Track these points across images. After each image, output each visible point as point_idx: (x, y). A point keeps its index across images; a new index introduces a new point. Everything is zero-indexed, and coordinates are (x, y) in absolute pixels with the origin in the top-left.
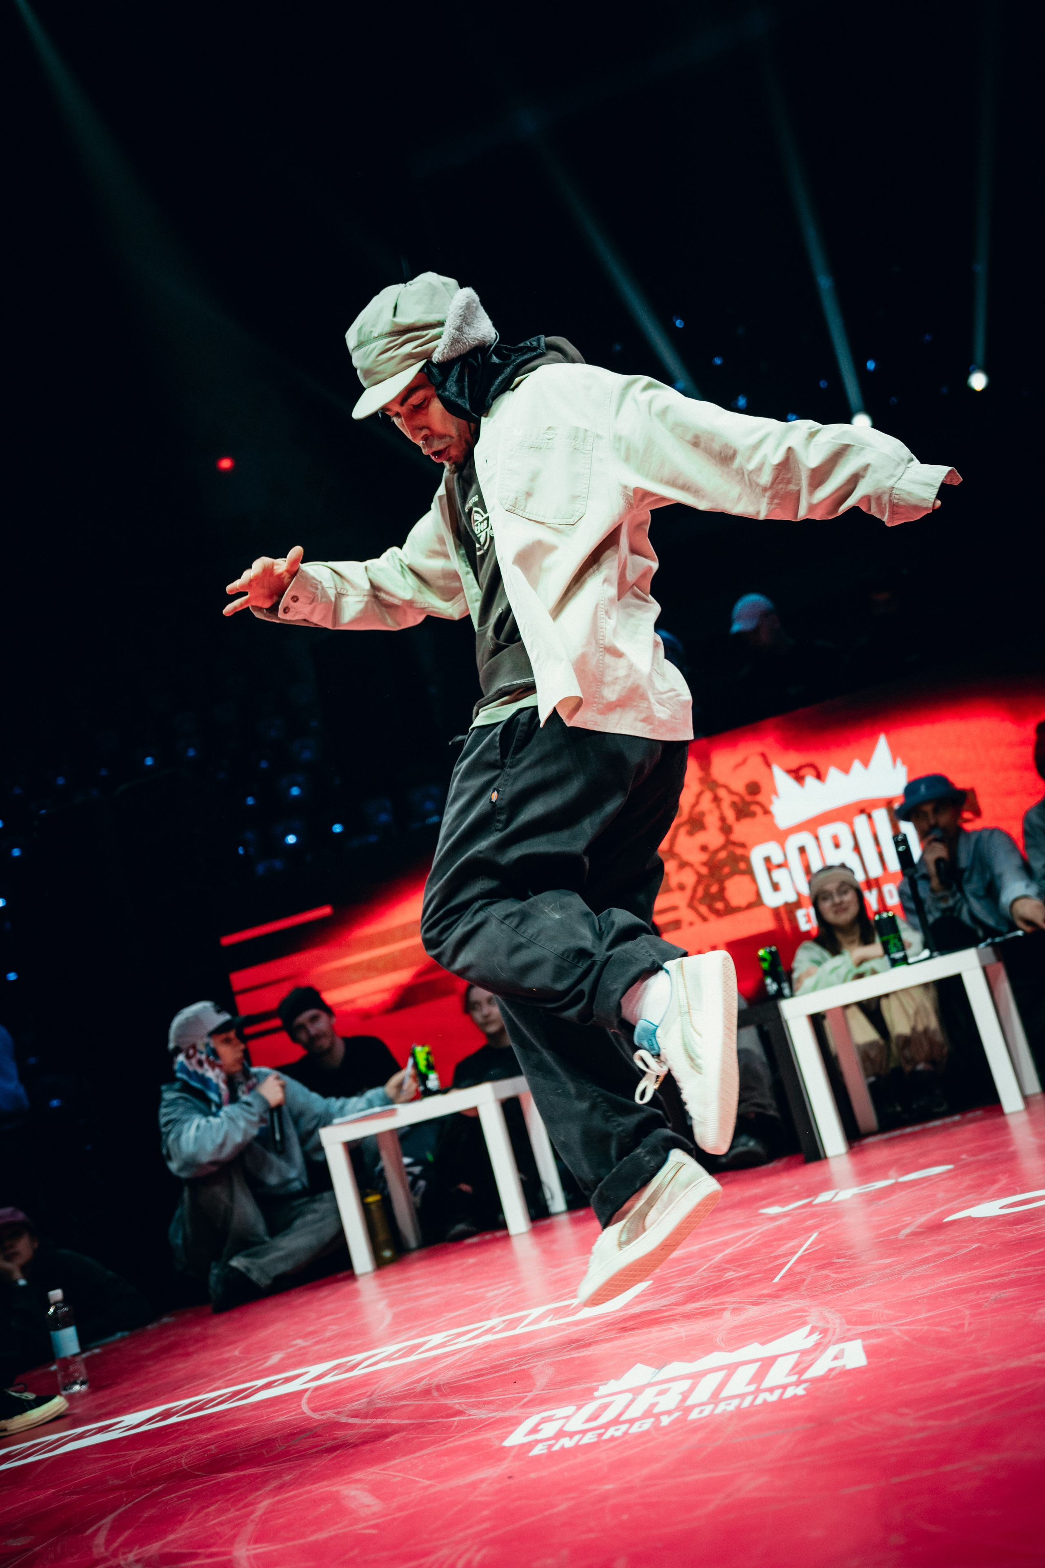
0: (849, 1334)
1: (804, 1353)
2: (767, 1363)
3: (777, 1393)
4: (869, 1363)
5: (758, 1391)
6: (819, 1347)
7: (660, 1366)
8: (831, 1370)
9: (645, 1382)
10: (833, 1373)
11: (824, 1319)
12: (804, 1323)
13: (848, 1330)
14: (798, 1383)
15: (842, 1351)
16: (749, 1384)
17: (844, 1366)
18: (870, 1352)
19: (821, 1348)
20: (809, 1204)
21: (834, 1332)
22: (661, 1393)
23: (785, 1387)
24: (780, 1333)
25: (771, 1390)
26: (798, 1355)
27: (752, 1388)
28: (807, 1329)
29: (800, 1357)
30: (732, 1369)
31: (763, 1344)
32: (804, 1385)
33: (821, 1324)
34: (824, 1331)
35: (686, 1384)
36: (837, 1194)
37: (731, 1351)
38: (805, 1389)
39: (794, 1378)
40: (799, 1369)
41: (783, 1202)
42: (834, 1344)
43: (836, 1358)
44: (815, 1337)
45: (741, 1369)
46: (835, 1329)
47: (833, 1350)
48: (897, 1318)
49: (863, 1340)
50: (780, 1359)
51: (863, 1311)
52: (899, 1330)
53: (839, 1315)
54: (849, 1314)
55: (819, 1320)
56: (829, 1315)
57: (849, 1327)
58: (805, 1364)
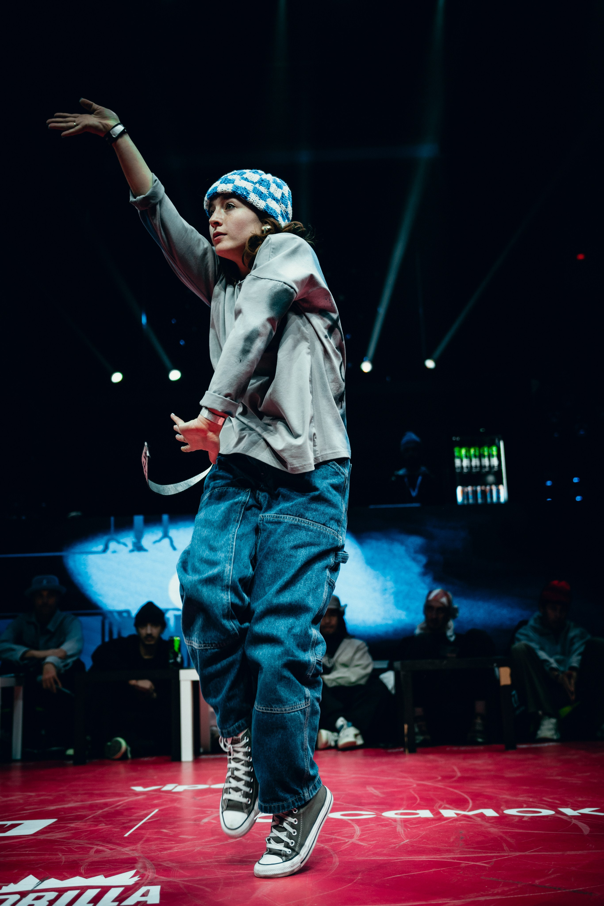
0: (155, 881)
1: (127, 887)
2: (105, 890)
7: (42, 879)
9: (30, 888)
11: (145, 868)
12: (132, 868)
13: (155, 878)
15: (148, 891)
16: (90, 902)
17: (146, 901)
18: (163, 895)
19: (138, 886)
20: (159, 790)
21: (148, 877)
22: (38, 898)
24: (118, 871)
26: (123, 888)
28: (133, 872)
29: (123, 890)
31: (106, 877)
33: (142, 871)
34: (142, 876)
35: (54, 895)
36: (176, 787)
37: (86, 878)
40: (121, 898)
41: (145, 786)
42: (146, 885)
43: (143, 895)
44: (136, 879)
45: (89, 891)
46: (149, 875)
47: (143, 889)
48: (184, 876)
49: (162, 886)
50: (113, 889)
51: (167, 867)
52: (183, 884)
53: (153, 867)
54: (159, 867)
55: (142, 868)
56: (148, 865)
57: (156, 876)
58: (124, 896)
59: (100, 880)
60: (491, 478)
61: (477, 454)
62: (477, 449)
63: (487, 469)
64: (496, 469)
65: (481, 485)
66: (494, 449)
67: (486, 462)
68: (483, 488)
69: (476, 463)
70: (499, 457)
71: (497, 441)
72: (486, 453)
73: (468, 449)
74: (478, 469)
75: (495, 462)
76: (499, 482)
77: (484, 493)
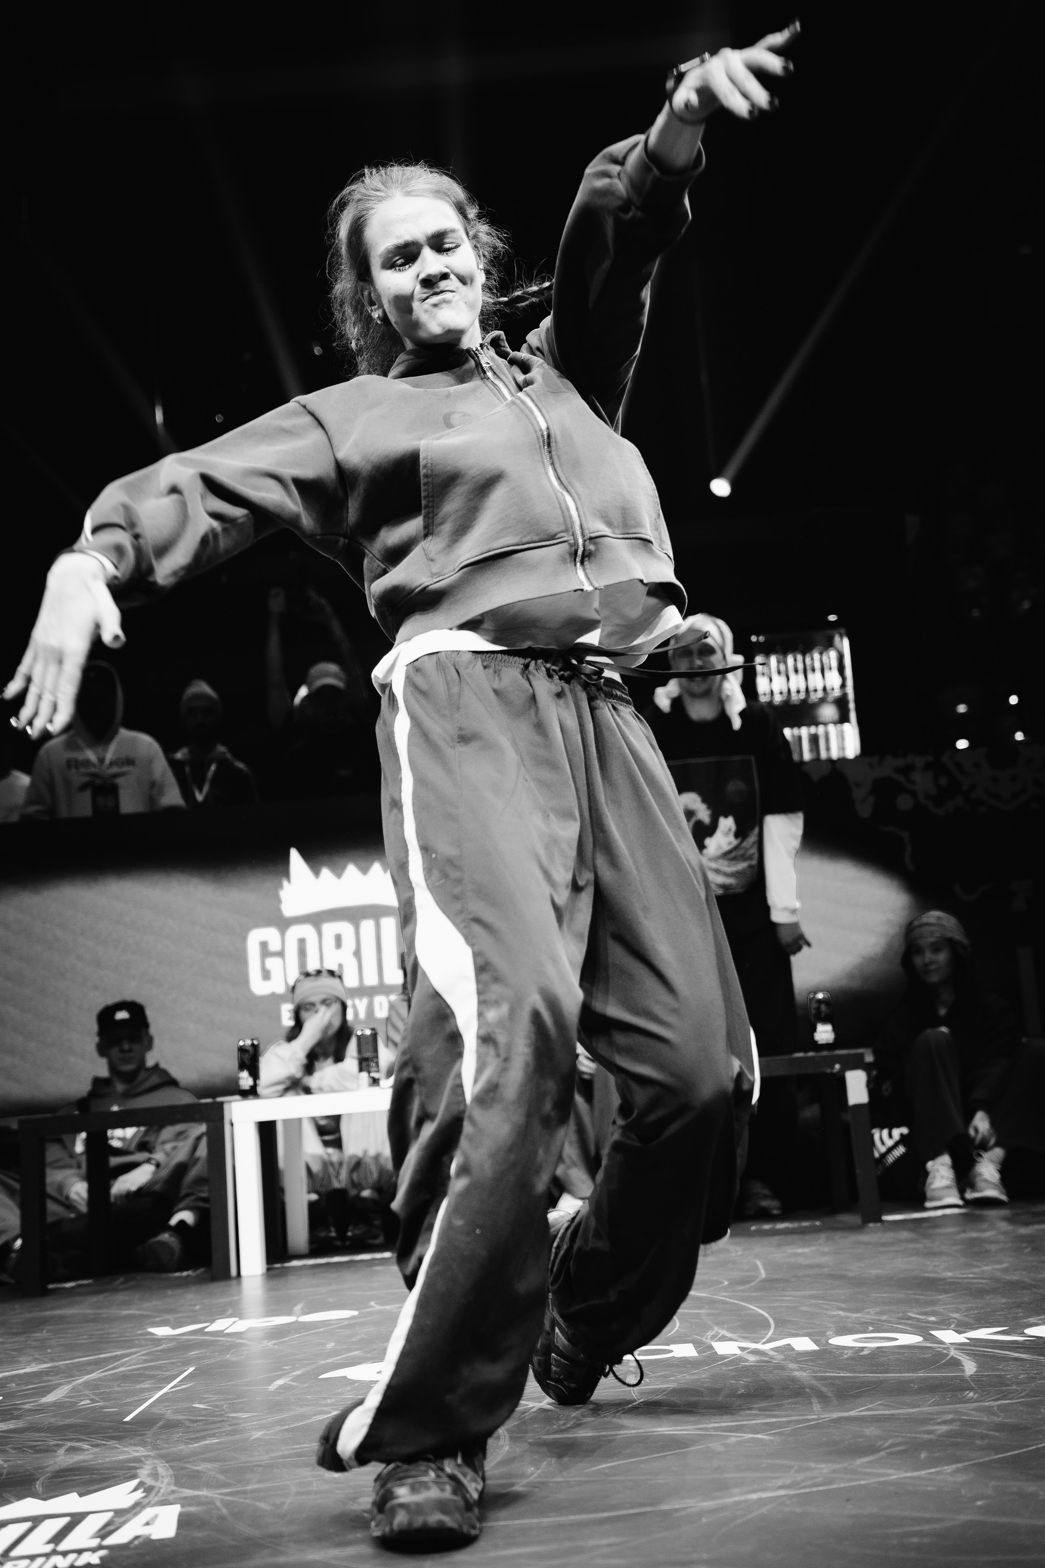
0: (171, 1497)
1: (119, 1513)
2: (76, 1519)
3: (71, 1557)
4: (177, 1534)
5: (54, 1552)
6: (137, 1507)
8: (137, 1538)
10: (136, 1542)
11: (155, 1475)
12: (133, 1477)
13: (173, 1492)
14: (94, 1550)
15: (156, 1517)
16: (49, 1542)
17: (150, 1535)
18: (184, 1522)
19: (138, 1509)
20: (201, 1331)
21: (159, 1492)
23: (80, 1552)
24: (103, 1485)
25: (65, 1554)
26: (111, 1514)
27: (49, 1548)
28: (134, 1483)
29: (113, 1517)
30: (36, 1521)
31: (81, 1495)
32: (103, 1553)
33: (149, 1482)
34: (149, 1490)
37: (44, 1499)
38: (101, 1558)
39: (95, 1542)
40: (104, 1532)
41: (176, 1324)
42: (153, 1506)
43: (147, 1524)
44: (139, 1494)
46: (161, 1488)
47: (147, 1513)
48: (226, 1485)
49: (183, 1506)
50: (91, 1516)
51: (197, 1471)
52: (222, 1501)
53: (171, 1472)
54: (182, 1472)
55: (149, 1476)
56: (161, 1471)
57: (174, 1488)
58: (111, 1528)
59: (70, 1502)
60: (828, 712)
61: (800, 666)
62: (799, 657)
63: (820, 694)
64: (837, 693)
65: (809, 725)
66: (833, 654)
67: (816, 680)
68: (813, 730)
69: (798, 682)
70: (841, 669)
71: (837, 639)
72: (817, 665)
73: (781, 657)
74: (802, 696)
75: (833, 680)
76: (843, 718)
77: (814, 740)
